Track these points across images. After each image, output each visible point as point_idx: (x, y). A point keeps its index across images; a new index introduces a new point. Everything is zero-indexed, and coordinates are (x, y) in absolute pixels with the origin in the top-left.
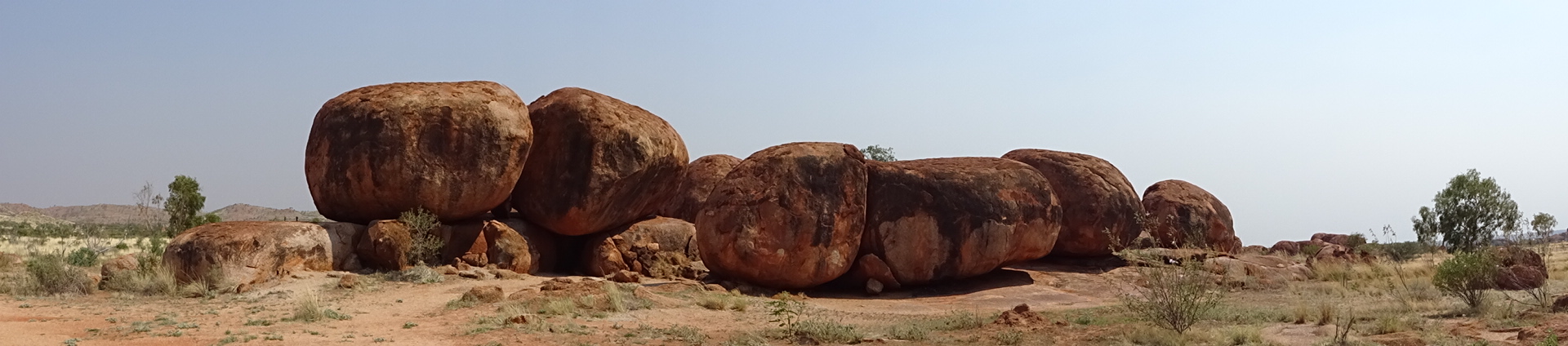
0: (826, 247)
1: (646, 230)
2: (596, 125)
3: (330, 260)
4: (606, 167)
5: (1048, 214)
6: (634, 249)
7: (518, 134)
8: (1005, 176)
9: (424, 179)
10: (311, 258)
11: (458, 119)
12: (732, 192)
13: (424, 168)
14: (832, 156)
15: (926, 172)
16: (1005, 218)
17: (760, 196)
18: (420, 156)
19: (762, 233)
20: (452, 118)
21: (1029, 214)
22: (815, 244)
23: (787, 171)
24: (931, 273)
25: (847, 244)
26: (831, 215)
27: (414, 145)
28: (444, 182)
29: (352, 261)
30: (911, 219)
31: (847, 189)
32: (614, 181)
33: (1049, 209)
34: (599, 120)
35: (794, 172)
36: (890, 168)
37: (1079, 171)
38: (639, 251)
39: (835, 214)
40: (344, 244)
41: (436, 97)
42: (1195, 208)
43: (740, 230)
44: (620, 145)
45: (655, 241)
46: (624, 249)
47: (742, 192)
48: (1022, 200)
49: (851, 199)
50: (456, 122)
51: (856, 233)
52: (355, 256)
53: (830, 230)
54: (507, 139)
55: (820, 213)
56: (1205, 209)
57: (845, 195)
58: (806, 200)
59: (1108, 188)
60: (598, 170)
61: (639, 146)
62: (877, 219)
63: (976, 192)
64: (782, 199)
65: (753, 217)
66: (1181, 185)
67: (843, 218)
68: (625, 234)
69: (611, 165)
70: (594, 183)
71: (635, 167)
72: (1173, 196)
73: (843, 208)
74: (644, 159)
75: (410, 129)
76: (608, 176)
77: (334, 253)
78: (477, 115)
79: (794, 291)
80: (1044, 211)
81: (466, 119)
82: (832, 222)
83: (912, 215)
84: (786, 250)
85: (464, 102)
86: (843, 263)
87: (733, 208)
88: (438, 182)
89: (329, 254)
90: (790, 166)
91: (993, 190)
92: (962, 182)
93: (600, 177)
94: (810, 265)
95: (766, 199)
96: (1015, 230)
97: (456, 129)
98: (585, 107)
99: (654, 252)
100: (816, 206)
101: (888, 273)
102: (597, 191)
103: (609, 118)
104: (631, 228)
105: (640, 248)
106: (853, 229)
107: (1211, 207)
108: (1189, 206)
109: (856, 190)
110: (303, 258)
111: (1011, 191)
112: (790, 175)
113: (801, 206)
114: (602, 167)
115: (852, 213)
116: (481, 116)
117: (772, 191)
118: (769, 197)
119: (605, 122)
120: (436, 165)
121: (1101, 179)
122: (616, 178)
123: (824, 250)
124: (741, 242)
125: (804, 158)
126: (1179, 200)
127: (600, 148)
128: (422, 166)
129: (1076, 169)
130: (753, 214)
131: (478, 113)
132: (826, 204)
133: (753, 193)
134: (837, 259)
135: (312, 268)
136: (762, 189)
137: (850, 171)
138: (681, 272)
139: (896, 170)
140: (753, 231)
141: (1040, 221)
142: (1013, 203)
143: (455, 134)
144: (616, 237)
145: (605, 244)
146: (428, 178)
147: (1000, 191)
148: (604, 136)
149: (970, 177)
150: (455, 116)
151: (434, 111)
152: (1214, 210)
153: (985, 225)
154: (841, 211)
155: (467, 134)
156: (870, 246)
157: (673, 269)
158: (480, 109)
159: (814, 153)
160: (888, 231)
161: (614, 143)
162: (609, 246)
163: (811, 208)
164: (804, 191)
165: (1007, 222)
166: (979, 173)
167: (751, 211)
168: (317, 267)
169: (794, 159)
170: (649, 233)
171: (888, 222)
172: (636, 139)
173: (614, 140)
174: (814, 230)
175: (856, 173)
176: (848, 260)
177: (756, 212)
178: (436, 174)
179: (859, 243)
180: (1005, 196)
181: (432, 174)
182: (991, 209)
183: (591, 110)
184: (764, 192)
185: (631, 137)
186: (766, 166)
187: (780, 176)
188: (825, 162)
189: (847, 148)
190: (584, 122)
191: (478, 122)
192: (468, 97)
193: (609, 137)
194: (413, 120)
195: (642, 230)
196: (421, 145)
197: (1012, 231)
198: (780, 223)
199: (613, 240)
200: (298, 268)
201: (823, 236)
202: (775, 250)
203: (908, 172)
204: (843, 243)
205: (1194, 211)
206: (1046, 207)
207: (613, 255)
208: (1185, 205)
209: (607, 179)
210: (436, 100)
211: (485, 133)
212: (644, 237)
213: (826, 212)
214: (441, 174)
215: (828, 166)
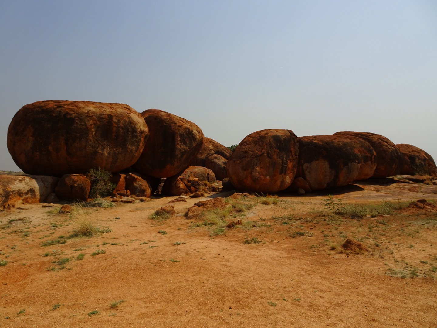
0: (285, 174)
1: (191, 172)
2: (174, 126)
3: (38, 197)
4: (182, 145)
5: (373, 159)
6: (189, 181)
7: (144, 130)
8: (354, 143)
9: (99, 152)
10: (27, 196)
11: (116, 121)
12: (246, 152)
13: (99, 146)
14: (285, 135)
15: (322, 141)
16: (357, 161)
17: (260, 153)
18: (96, 140)
19: (261, 170)
20: (113, 121)
21: (366, 159)
22: (281, 173)
23: (269, 142)
24: (325, 185)
25: (292, 173)
26: (286, 161)
27: (94, 134)
28: (109, 154)
29: (52, 197)
30: (317, 162)
31: (292, 149)
32: (186, 151)
33: (373, 157)
34: (175, 123)
35: (272, 142)
36: (307, 140)
37: (374, 140)
38: (192, 182)
39: (288, 160)
40: (47, 188)
41: (104, 109)
42: (417, 156)
43: (253, 168)
44: (187, 135)
45: (196, 177)
46: (186, 182)
47: (251, 152)
48: (363, 153)
49: (293, 153)
50: (115, 122)
51: (295, 169)
52: (54, 194)
53: (286, 167)
54: (140, 132)
55: (283, 160)
56: (423, 157)
57: (291, 152)
58: (277, 154)
59: (390, 148)
60: (179, 147)
61: (194, 134)
62: (302, 162)
63: (345, 150)
64: (268, 153)
65: (258, 162)
66: (408, 146)
67: (291, 162)
68: (183, 175)
69: (184, 144)
70: (178, 153)
71: (194, 144)
72: (405, 151)
73: (291, 157)
74: (196, 140)
75: (91, 125)
76: (184, 149)
77: (40, 193)
78: (125, 120)
79: (273, 194)
80: (371, 158)
81: (120, 122)
82: (287, 164)
83: (318, 160)
84: (270, 177)
85: (118, 113)
86: (290, 182)
87: (249, 159)
88: (106, 154)
89: (38, 194)
90: (270, 139)
91: (351, 149)
92: (337, 145)
93: (180, 150)
94: (279, 183)
95: (262, 155)
96: (361, 166)
97: (115, 126)
98: (165, 117)
99: (197, 182)
100: (281, 157)
101: (307, 185)
102: (179, 156)
103: (179, 122)
104: (184, 172)
105: (192, 181)
106: (294, 166)
107: (425, 156)
108: (415, 155)
109: (295, 150)
110: (22, 197)
111: (358, 149)
112: (270, 143)
113: (275, 157)
114: (180, 145)
115: (294, 160)
116: (127, 120)
117: (264, 151)
118: (263, 154)
119: (178, 124)
120: (105, 145)
121: (386, 144)
122: (187, 150)
123: (284, 176)
124: (254, 174)
125: (275, 136)
126: (408, 153)
127: (178, 136)
128: (97, 145)
129: (373, 139)
130: (258, 161)
131: (126, 119)
132: (285, 155)
133: (256, 152)
134: (288, 180)
135: (28, 203)
136: (261, 150)
137: (293, 142)
138: (211, 189)
139: (310, 141)
140: (258, 169)
141: (370, 162)
142: (359, 154)
143: (115, 129)
144: (180, 177)
145: (177, 181)
146: (101, 152)
147: (354, 149)
148: (179, 131)
149: (340, 143)
150: (115, 120)
151: (104, 116)
152: (426, 157)
153: (349, 164)
154: (290, 159)
155: (121, 129)
156: (300, 174)
157: (207, 188)
158: (126, 116)
159: (278, 134)
160: (307, 167)
161: (184, 134)
162: (180, 181)
163: (279, 158)
164: (276, 150)
165: (358, 163)
166: (343, 142)
167: (257, 160)
168: (30, 202)
169: (271, 136)
170: (192, 174)
171: (307, 164)
172: (192, 131)
173: (184, 132)
174: (281, 167)
175: (294, 142)
176: (292, 180)
177: (259, 160)
178: (105, 150)
179: (296, 172)
180: (356, 151)
181: (103, 150)
182: (352, 157)
183: (169, 119)
184: (261, 151)
185: (191, 131)
186: (259, 140)
187: (267, 144)
188: (283, 137)
189: (289, 131)
190: (167, 125)
191: (127, 123)
192: (119, 111)
193: (182, 131)
194: (92, 120)
195: (189, 173)
196: (97, 134)
197: (359, 167)
198: (268, 165)
199: (180, 178)
200: (19, 203)
201: (283, 171)
202: (266, 177)
203: (315, 141)
204: (290, 173)
205: (417, 158)
206: (372, 156)
207: (182, 185)
208: (412, 155)
209: (183, 150)
210: (105, 111)
211: (130, 129)
212: (191, 176)
213: (285, 159)
214: (108, 150)
215: (285, 139)
